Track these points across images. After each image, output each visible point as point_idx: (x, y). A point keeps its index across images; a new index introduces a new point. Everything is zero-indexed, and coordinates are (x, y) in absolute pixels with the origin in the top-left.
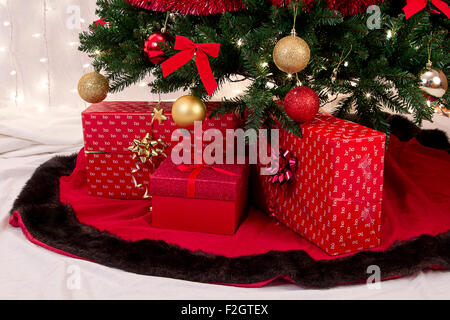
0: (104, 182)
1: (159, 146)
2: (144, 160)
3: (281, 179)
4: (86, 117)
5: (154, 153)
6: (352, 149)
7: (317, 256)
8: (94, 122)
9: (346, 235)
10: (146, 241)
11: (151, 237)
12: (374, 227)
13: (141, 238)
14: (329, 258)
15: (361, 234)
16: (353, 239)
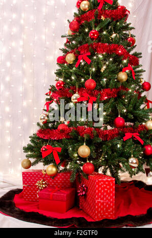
0: (28, 196)
1: (45, 184)
2: (40, 188)
3: (81, 194)
4: (23, 173)
5: (44, 186)
6: (102, 183)
7: (89, 220)
8: (26, 175)
9: (101, 214)
10: (32, 212)
11: (34, 211)
12: (112, 211)
13: (31, 211)
14: (93, 221)
15: (107, 214)
16: (104, 215)
